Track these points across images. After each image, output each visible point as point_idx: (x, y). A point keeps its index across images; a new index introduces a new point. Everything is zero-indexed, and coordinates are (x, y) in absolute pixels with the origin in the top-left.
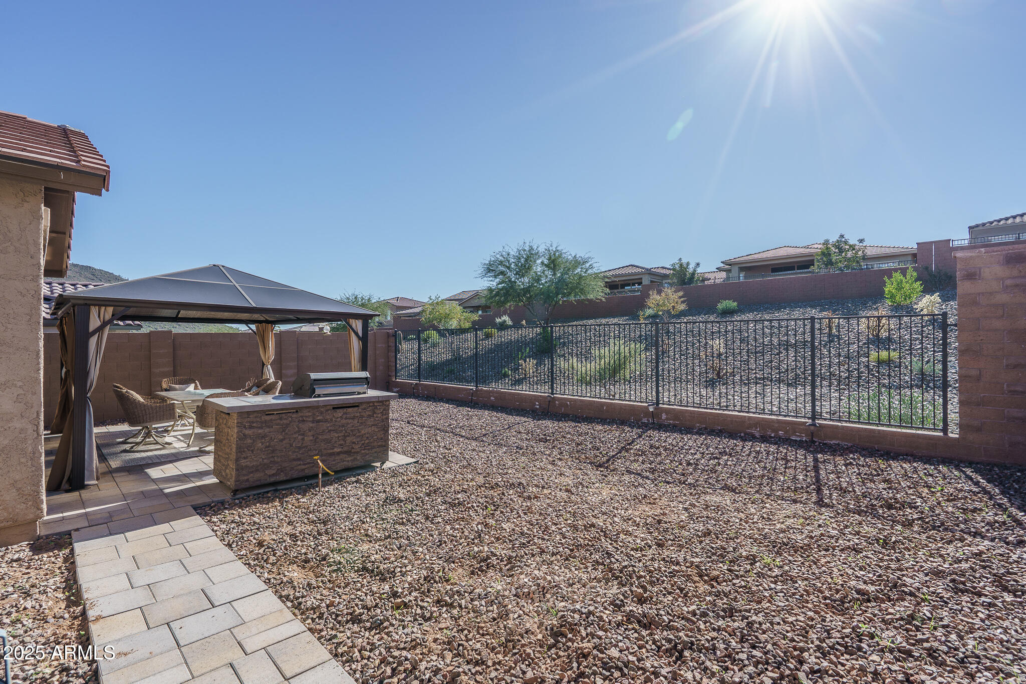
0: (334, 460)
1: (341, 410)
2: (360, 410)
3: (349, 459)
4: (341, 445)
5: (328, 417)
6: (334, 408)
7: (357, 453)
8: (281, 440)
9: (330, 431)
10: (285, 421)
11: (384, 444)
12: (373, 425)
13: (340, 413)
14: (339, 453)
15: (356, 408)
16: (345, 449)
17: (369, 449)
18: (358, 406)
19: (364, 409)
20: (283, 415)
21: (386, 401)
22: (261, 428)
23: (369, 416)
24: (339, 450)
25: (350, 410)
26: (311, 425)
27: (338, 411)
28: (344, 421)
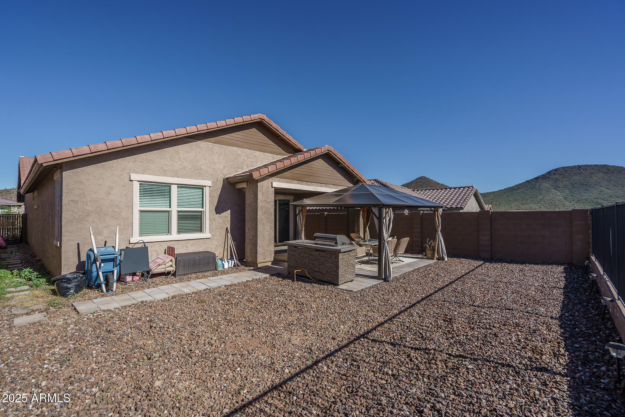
0: (316, 274)
1: (318, 252)
2: (325, 254)
3: (322, 276)
4: (318, 268)
5: (313, 254)
6: (316, 250)
7: (325, 274)
8: (299, 259)
9: (314, 260)
10: (299, 251)
11: (336, 274)
12: (331, 263)
13: (317, 253)
14: (318, 271)
15: (324, 252)
16: (320, 270)
17: (330, 274)
18: (325, 252)
19: (327, 254)
20: (299, 249)
21: (337, 252)
22: (293, 252)
23: (330, 258)
24: (317, 270)
25: (321, 252)
26: (308, 255)
27: (317, 252)
28: (319, 257)
